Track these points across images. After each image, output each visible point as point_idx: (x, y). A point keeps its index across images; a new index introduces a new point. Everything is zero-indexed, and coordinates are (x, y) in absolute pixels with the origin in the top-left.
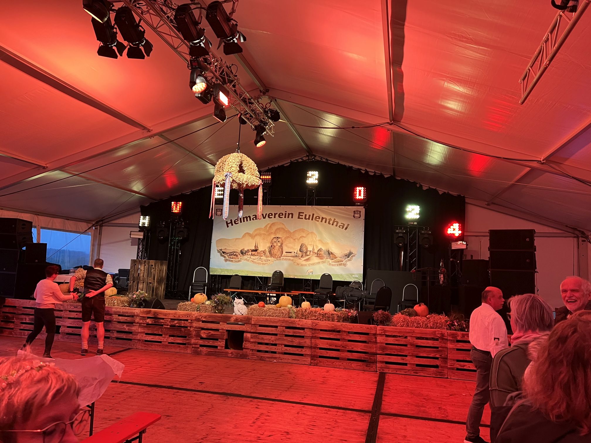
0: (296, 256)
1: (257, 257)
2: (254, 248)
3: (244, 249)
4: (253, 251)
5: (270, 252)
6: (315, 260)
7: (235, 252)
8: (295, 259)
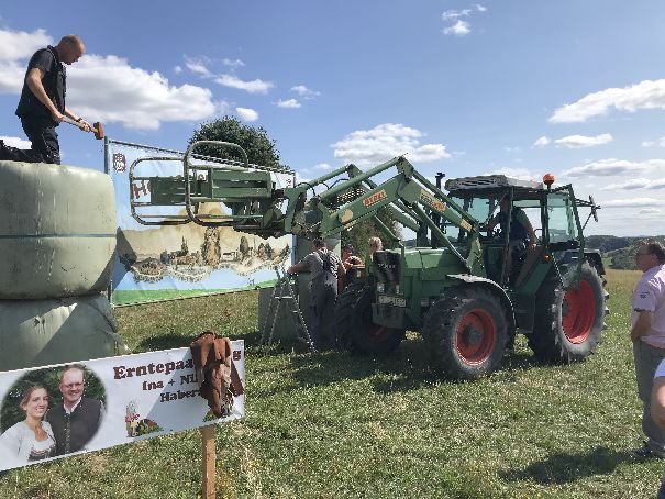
0: (236, 260)
1: (187, 267)
2: (180, 249)
3: (165, 253)
4: (180, 254)
5: (204, 254)
6: (257, 263)
7: (150, 259)
8: (236, 264)
